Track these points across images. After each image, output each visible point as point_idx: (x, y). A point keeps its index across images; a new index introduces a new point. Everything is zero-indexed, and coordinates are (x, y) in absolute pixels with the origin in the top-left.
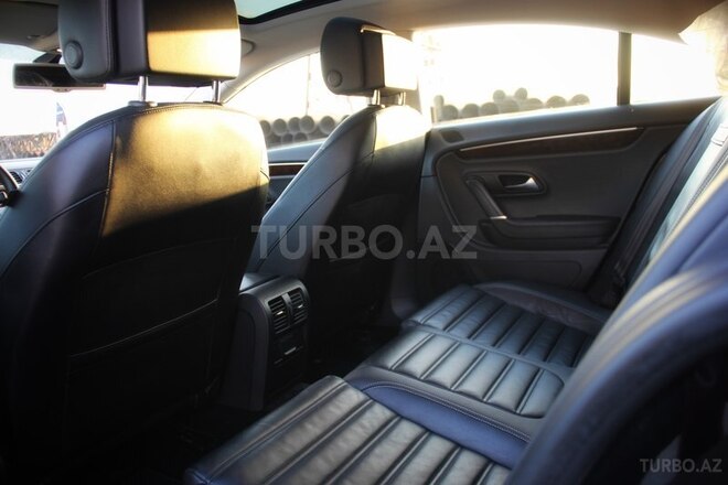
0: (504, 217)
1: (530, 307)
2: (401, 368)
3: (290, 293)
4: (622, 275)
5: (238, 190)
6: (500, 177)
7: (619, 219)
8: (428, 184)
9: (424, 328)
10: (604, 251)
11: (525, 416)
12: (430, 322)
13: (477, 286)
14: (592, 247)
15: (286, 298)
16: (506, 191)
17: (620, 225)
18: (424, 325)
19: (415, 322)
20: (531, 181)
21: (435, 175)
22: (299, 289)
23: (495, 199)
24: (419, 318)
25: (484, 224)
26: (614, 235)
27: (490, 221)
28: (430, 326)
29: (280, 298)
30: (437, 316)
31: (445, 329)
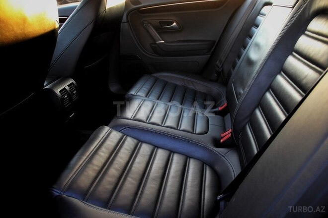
0: (163, 42)
1: (178, 83)
2: (135, 118)
3: (69, 86)
4: (220, 66)
5: (46, 31)
6: (160, 22)
7: (215, 41)
8: (125, 26)
9: (137, 97)
10: (209, 56)
11: (181, 130)
12: (138, 94)
13: (153, 75)
14: (204, 54)
15: (67, 88)
16: (162, 29)
17: (216, 43)
18: (136, 95)
19: (132, 94)
20: (175, 24)
21: (128, 22)
22: (72, 83)
23: (159, 33)
24: (133, 92)
25: (153, 45)
26: (213, 49)
27: (156, 43)
28: (139, 96)
29: (64, 88)
30: (141, 90)
31: (146, 96)
